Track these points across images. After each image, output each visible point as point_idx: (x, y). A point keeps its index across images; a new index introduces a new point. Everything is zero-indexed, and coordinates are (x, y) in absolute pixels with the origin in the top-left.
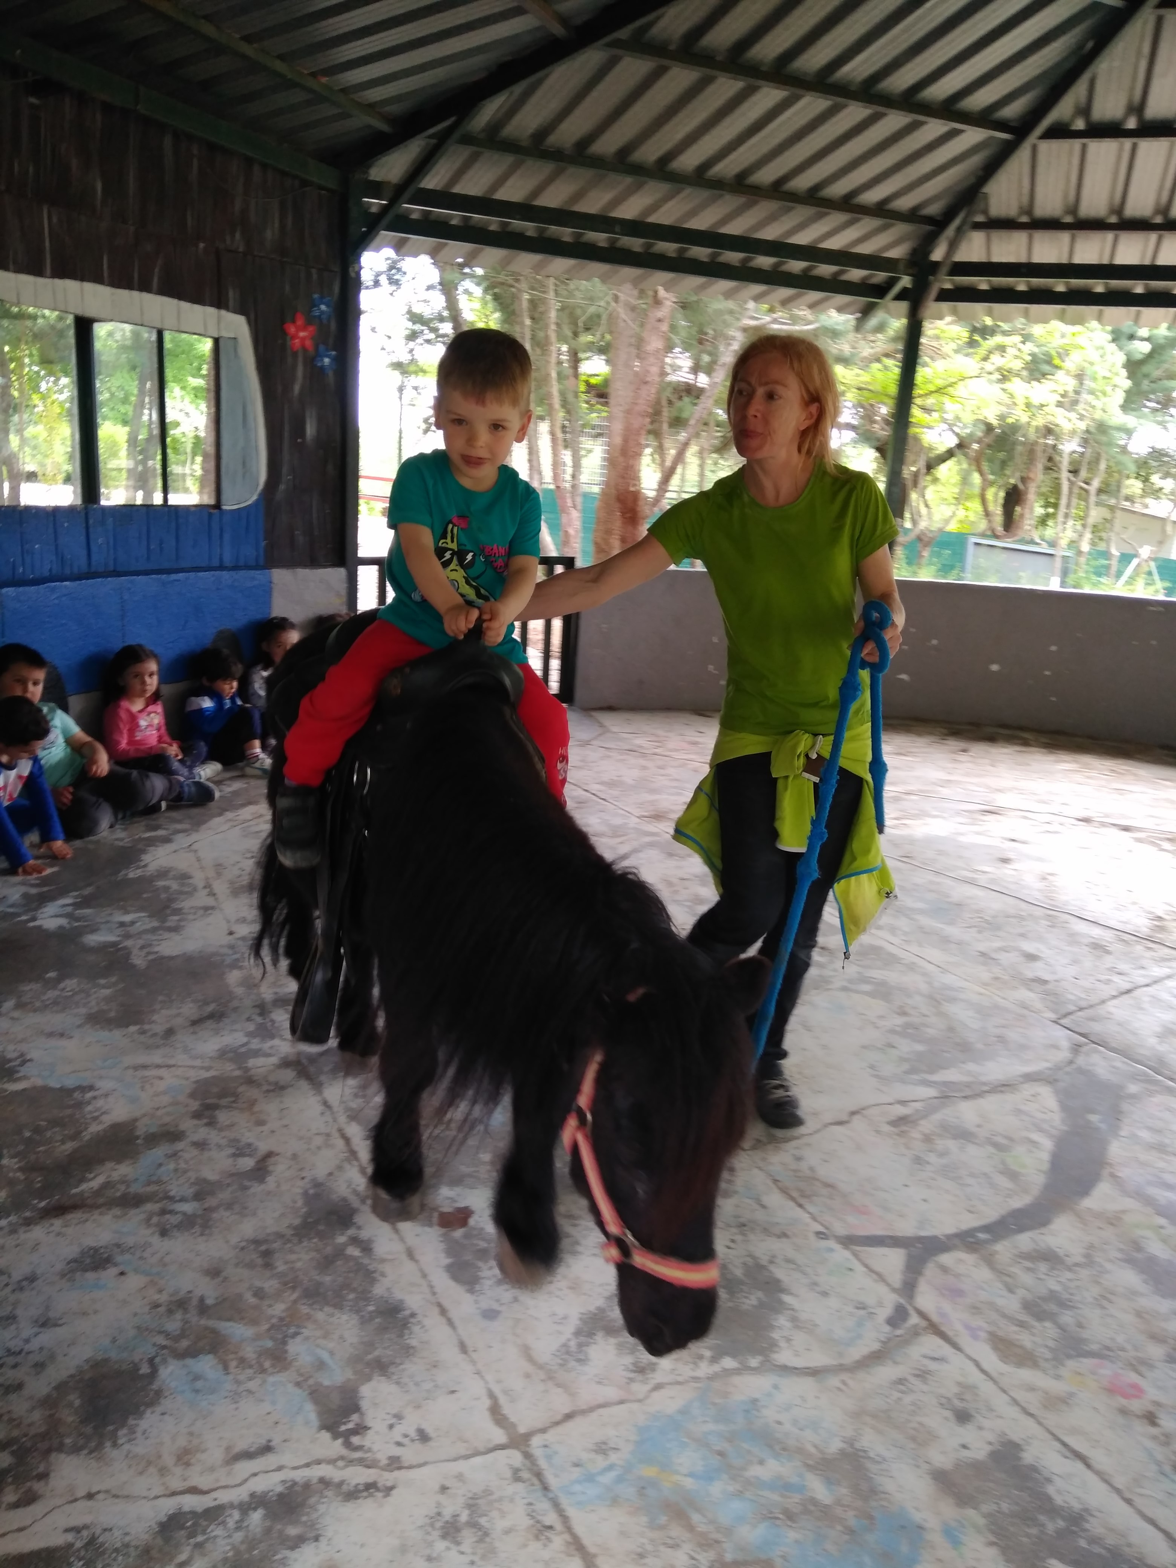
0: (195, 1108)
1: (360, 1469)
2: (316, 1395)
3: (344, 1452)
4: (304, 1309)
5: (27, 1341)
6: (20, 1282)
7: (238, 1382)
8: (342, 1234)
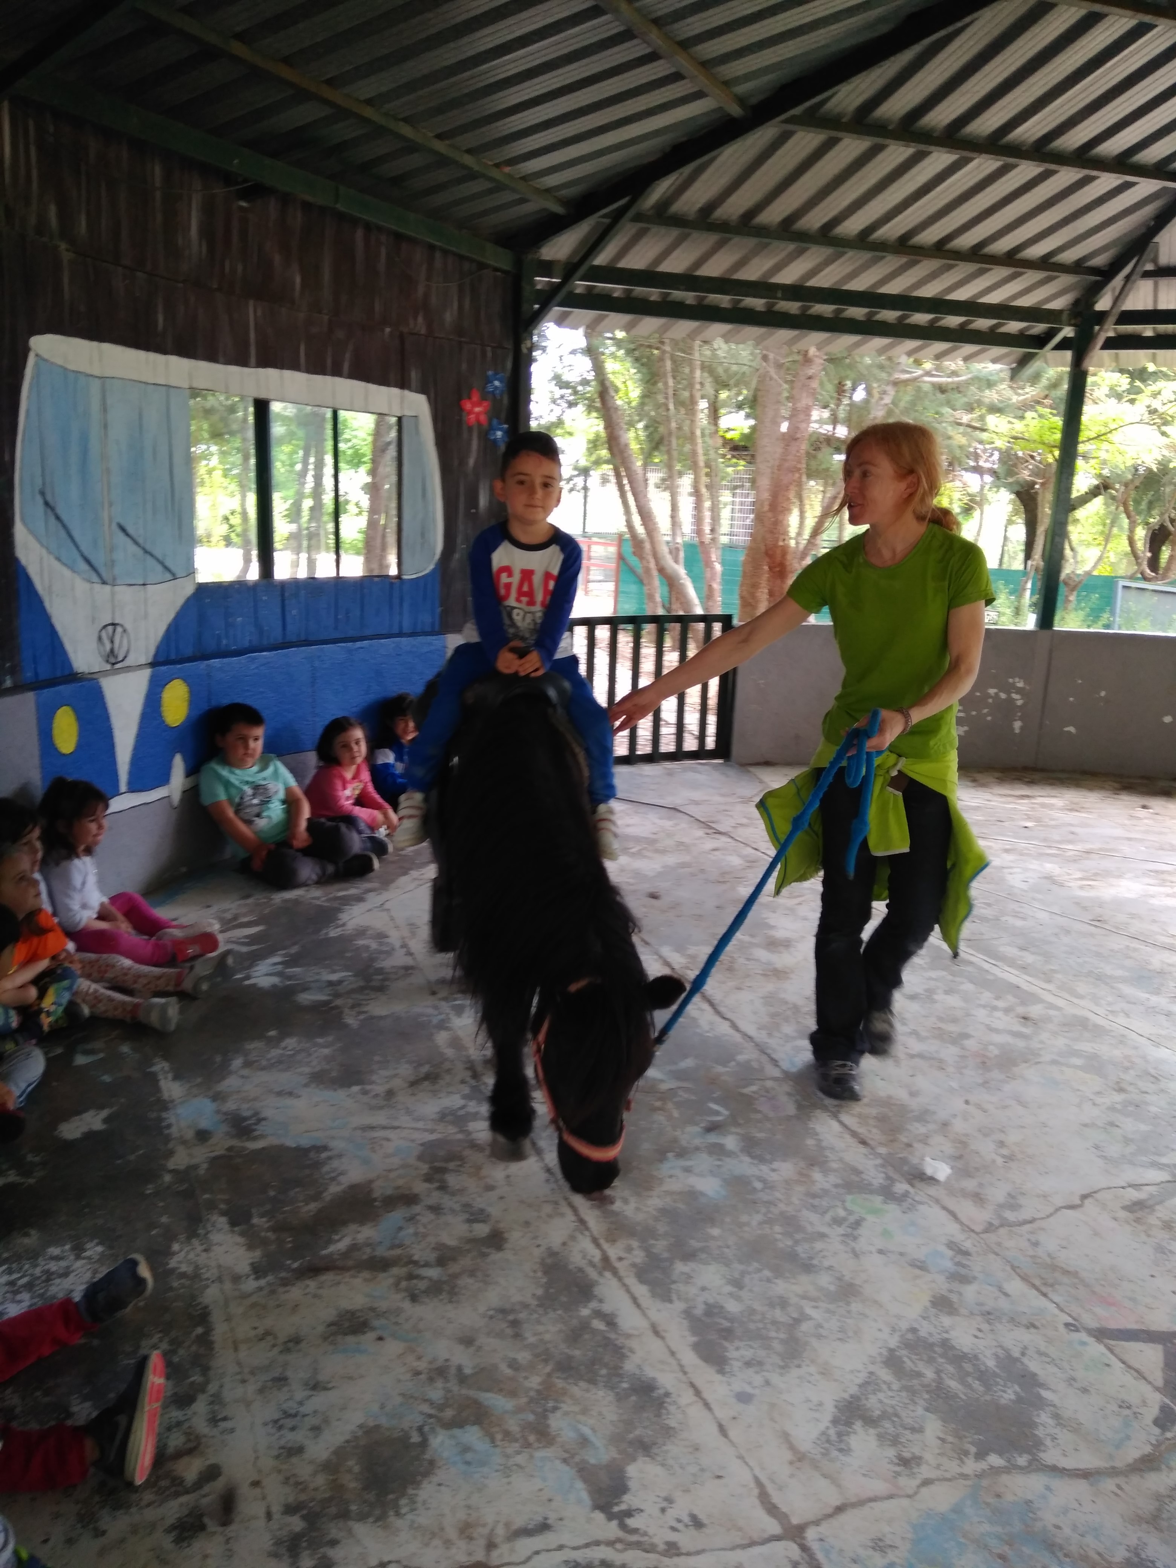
0: (425, 1171)
1: (639, 1553)
2: (585, 1472)
3: (621, 1534)
4: (560, 1383)
5: (301, 1403)
6: (286, 1343)
7: (508, 1456)
8: (585, 1307)
